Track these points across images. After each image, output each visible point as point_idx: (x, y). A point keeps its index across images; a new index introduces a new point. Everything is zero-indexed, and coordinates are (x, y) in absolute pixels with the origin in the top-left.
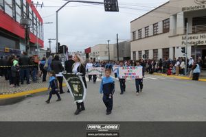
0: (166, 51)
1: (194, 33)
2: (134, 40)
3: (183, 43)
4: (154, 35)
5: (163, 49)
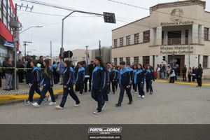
0: (146, 59)
1: (169, 44)
2: (116, 47)
3: (161, 52)
4: (135, 44)
5: (144, 57)
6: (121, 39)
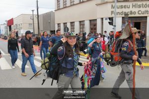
2: (59, 9)
3: (112, 12)
5: (90, 21)
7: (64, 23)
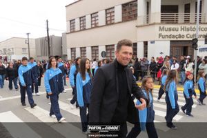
3: (160, 35)
4: (107, 24)
6: (82, 19)
7: (81, 48)
